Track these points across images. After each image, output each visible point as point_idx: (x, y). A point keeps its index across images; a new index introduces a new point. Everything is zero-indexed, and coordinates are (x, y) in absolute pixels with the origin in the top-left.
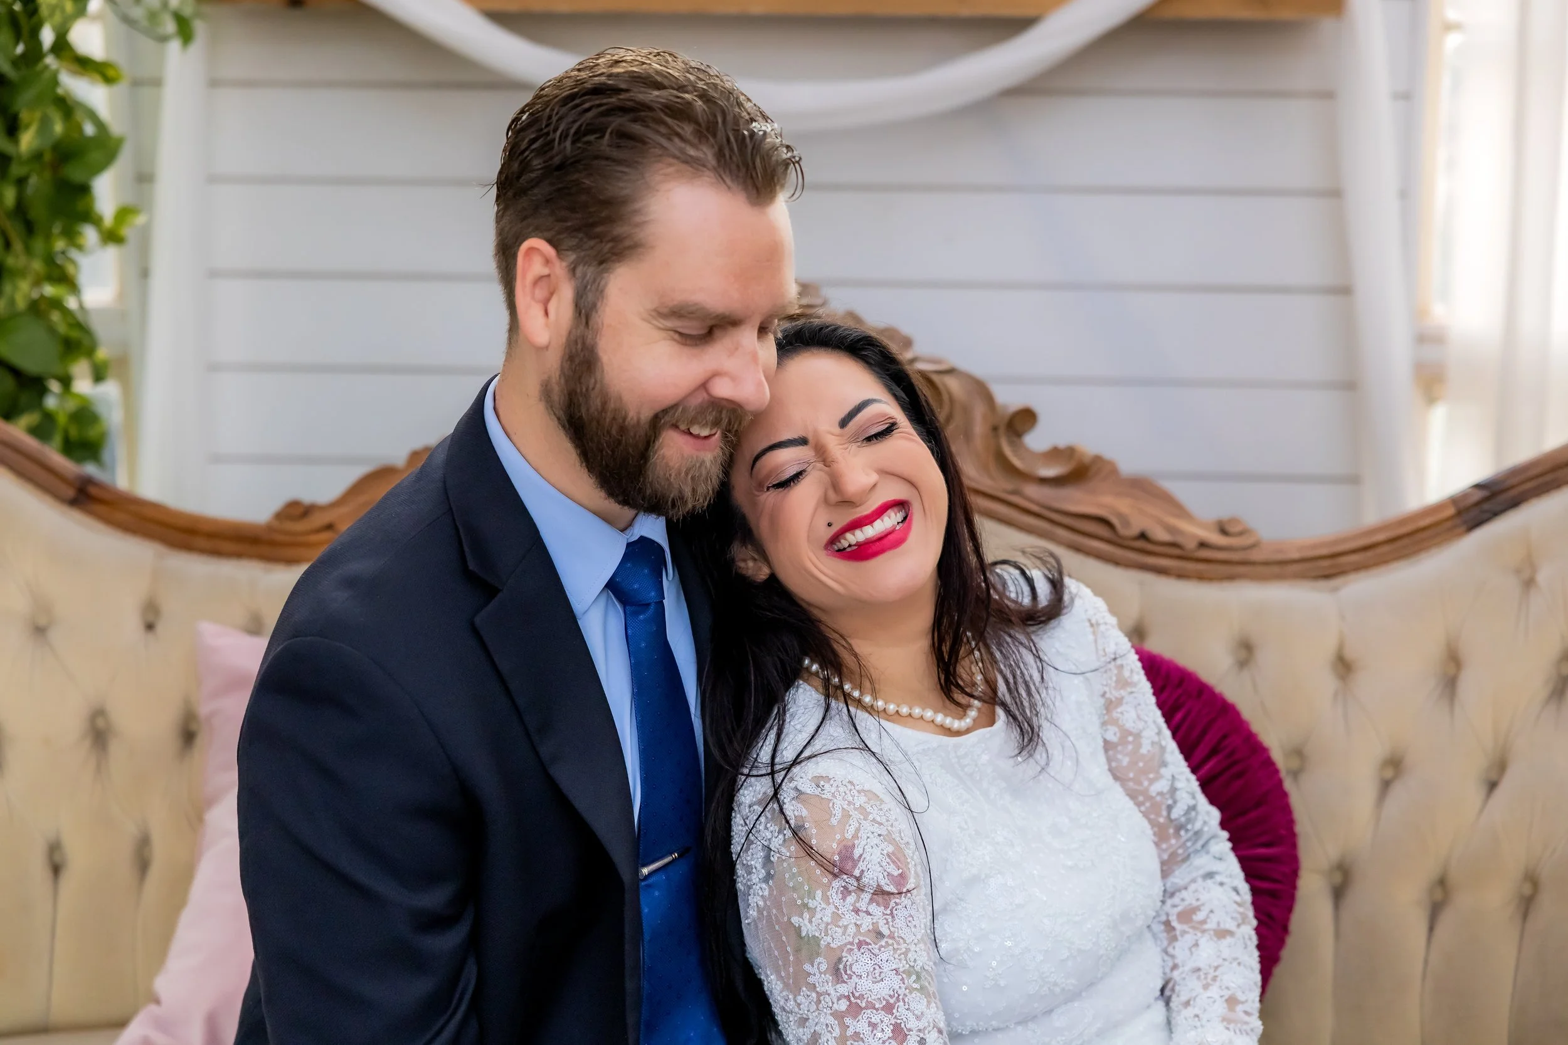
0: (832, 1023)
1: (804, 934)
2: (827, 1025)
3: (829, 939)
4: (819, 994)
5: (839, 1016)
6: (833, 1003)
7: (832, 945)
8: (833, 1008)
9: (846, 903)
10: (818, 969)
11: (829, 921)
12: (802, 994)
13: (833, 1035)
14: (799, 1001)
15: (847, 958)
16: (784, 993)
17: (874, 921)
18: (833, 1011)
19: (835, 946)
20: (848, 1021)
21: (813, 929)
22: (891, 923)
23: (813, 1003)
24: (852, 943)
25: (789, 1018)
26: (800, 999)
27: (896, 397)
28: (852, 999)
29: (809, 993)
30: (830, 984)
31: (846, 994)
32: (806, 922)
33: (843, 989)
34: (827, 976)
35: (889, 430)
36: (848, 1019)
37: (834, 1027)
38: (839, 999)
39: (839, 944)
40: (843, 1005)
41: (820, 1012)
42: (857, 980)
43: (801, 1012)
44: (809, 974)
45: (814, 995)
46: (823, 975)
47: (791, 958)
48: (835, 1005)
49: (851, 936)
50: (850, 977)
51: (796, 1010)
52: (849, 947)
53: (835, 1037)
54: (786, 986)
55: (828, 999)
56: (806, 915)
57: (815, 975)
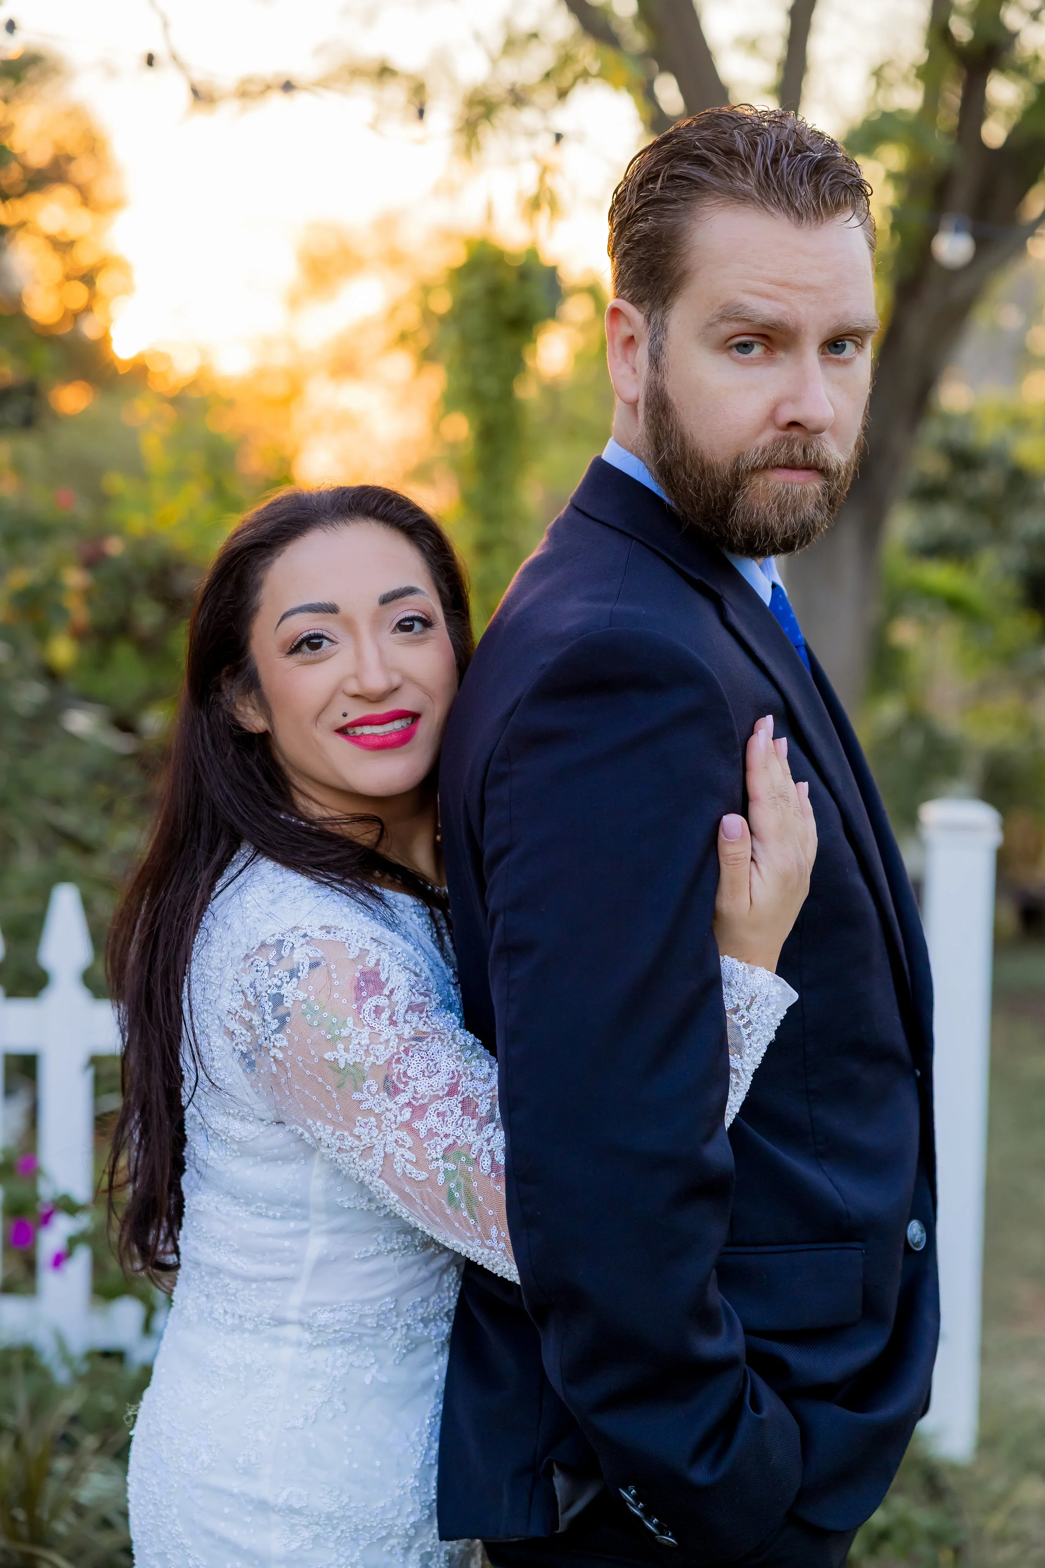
0: (401, 1136)
1: (342, 1066)
2: (396, 1141)
3: (372, 1059)
4: (378, 1116)
5: (407, 1126)
6: (396, 1116)
7: (378, 1063)
8: (397, 1121)
9: (381, 1020)
10: (369, 1092)
11: (368, 1042)
12: (358, 1124)
13: (407, 1147)
14: (357, 1134)
15: (398, 1068)
16: (338, 1133)
17: (414, 1026)
18: (398, 1125)
19: (382, 1063)
20: (417, 1125)
21: (352, 1056)
22: (429, 1022)
23: (373, 1128)
24: (398, 1053)
25: (351, 1156)
26: (356, 1131)
27: (440, 591)
28: (414, 1103)
29: (365, 1120)
30: (388, 1100)
31: (407, 1101)
32: (342, 1052)
33: (403, 1099)
34: (381, 1094)
35: (427, 623)
36: (415, 1123)
37: (405, 1138)
38: (401, 1108)
39: (385, 1059)
40: (407, 1114)
41: (385, 1133)
42: (414, 1084)
43: (363, 1143)
44: (360, 1102)
45: (373, 1119)
46: (377, 1096)
47: (335, 1095)
48: (399, 1118)
49: (395, 1048)
50: (406, 1084)
51: (357, 1143)
52: (396, 1057)
53: (409, 1148)
54: (336, 1125)
55: (389, 1115)
56: (341, 1046)
57: (367, 1100)
